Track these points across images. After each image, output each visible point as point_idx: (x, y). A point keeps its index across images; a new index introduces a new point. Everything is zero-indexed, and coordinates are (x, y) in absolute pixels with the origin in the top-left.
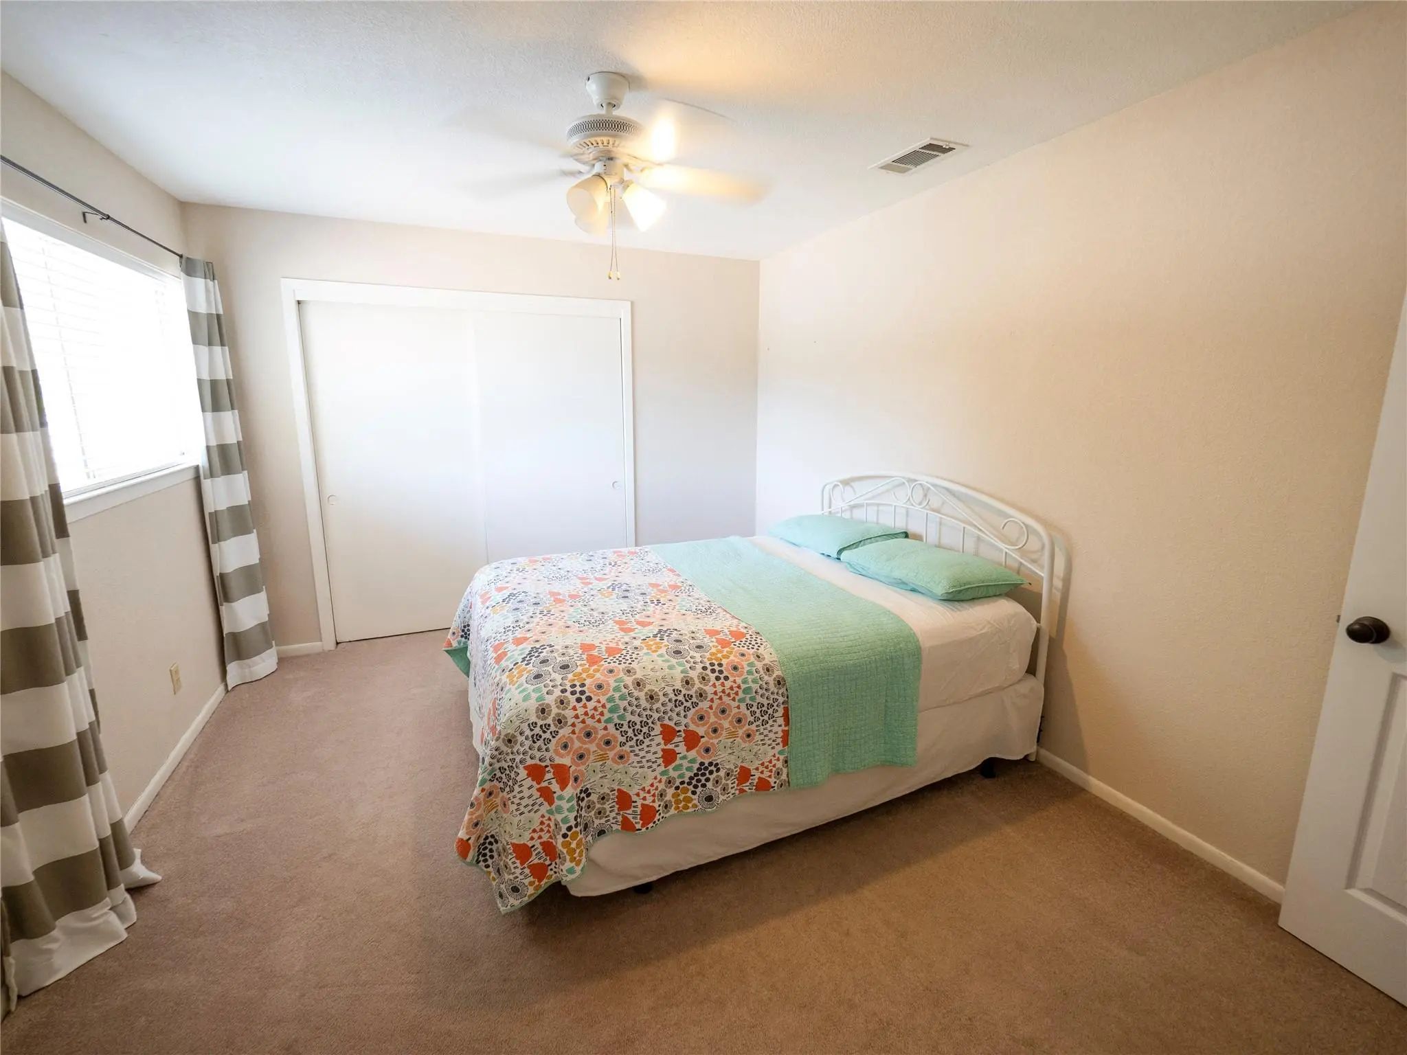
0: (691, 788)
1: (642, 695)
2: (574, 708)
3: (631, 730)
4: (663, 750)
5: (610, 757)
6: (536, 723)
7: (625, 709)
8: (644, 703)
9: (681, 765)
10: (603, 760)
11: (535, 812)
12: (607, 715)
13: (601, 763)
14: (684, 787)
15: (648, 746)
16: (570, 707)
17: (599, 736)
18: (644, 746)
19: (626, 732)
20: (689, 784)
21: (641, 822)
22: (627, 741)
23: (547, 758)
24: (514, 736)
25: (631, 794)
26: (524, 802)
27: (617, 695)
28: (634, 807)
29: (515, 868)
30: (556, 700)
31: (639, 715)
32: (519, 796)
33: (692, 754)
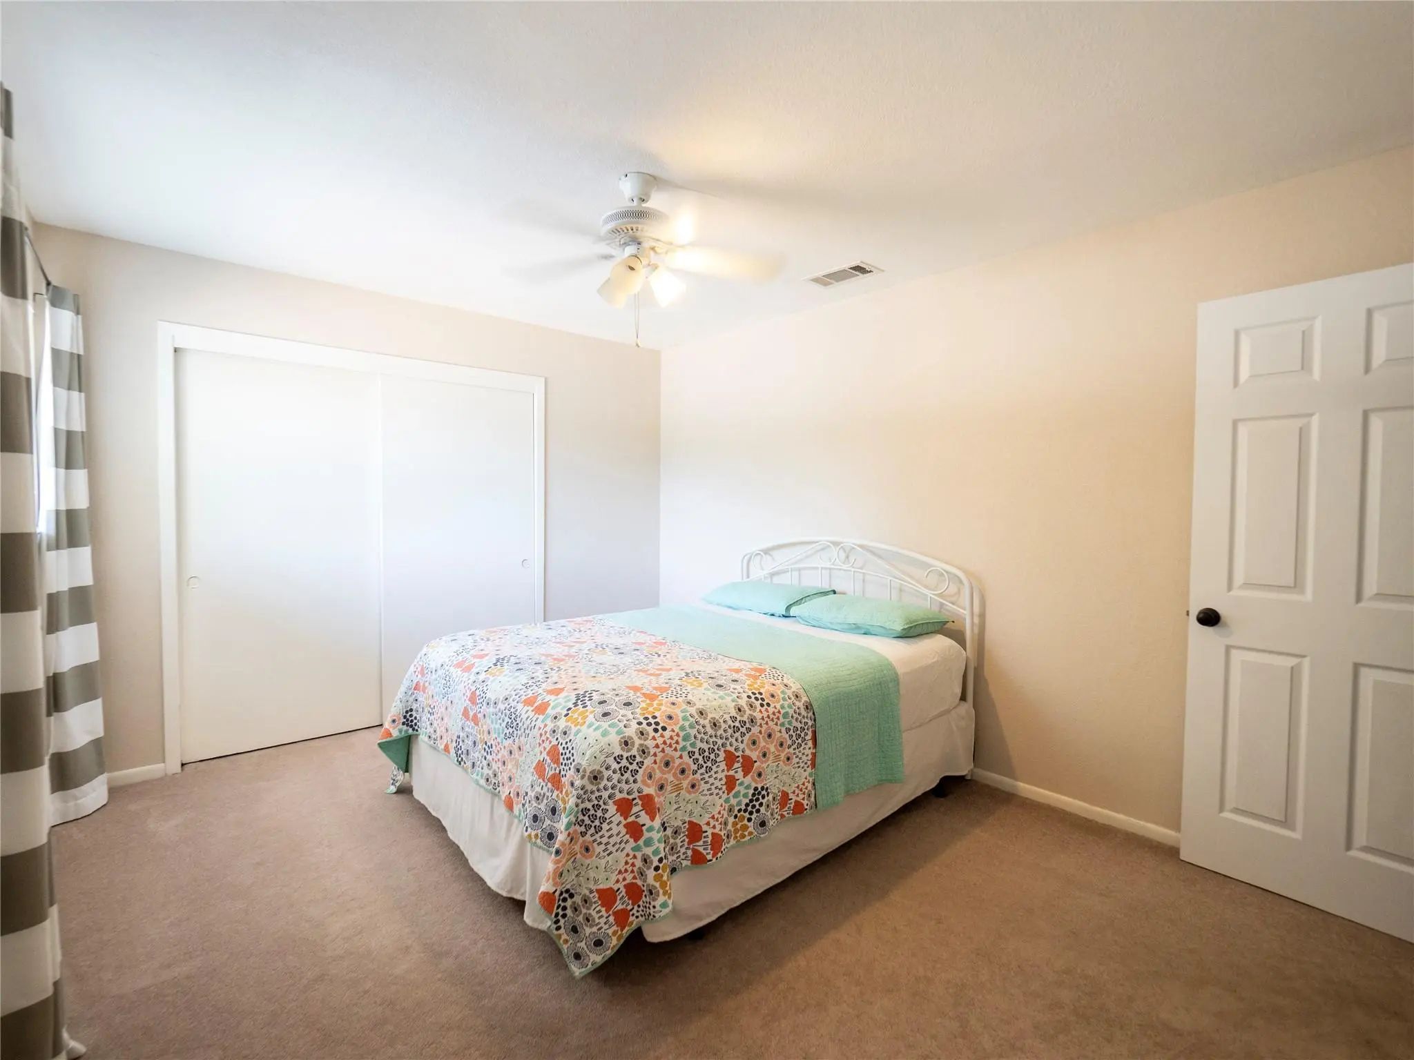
0: (747, 815)
1: (706, 722)
2: (654, 738)
3: (701, 757)
4: (726, 776)
5: (685, 786)
6: (622, 756)
7: (695, 737)
8: (710, 731)
9: (739, 792)
10: (677, 791)
11: (622, 851)
12: (682, 744)
13: (676, 793)
14: (741, 815)
15: (715, 773)
16: (650, 738)
17: (676, 765)
18: (712, 772)
19: (697, 760)
20: (745, 811)
21: (712, 852)
22: (698, 769)
23: (635, 790)
24: (600, 772)
25: (701, 824)
26: (612, 841)
27: (687, 724)
28: (705, 837)
29: (599, 918)
30: (636, 732)
31: (707, 743)
32: (607, 834)
33: (748, 780)
